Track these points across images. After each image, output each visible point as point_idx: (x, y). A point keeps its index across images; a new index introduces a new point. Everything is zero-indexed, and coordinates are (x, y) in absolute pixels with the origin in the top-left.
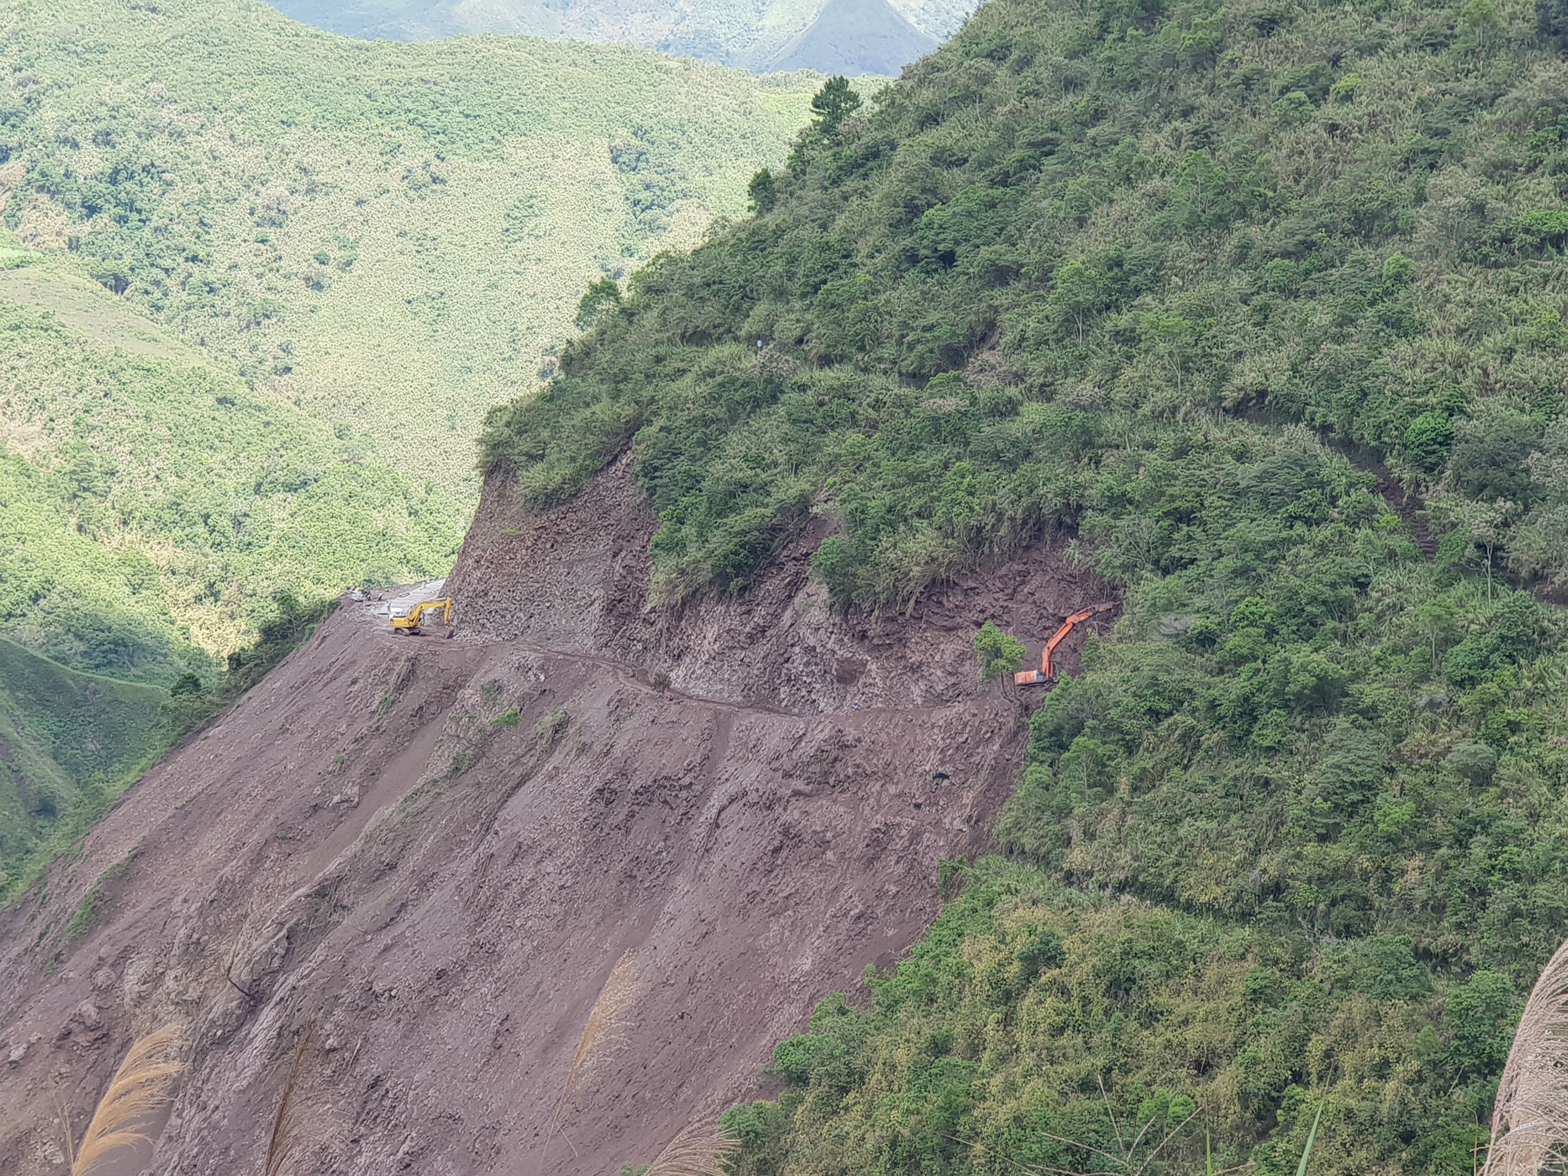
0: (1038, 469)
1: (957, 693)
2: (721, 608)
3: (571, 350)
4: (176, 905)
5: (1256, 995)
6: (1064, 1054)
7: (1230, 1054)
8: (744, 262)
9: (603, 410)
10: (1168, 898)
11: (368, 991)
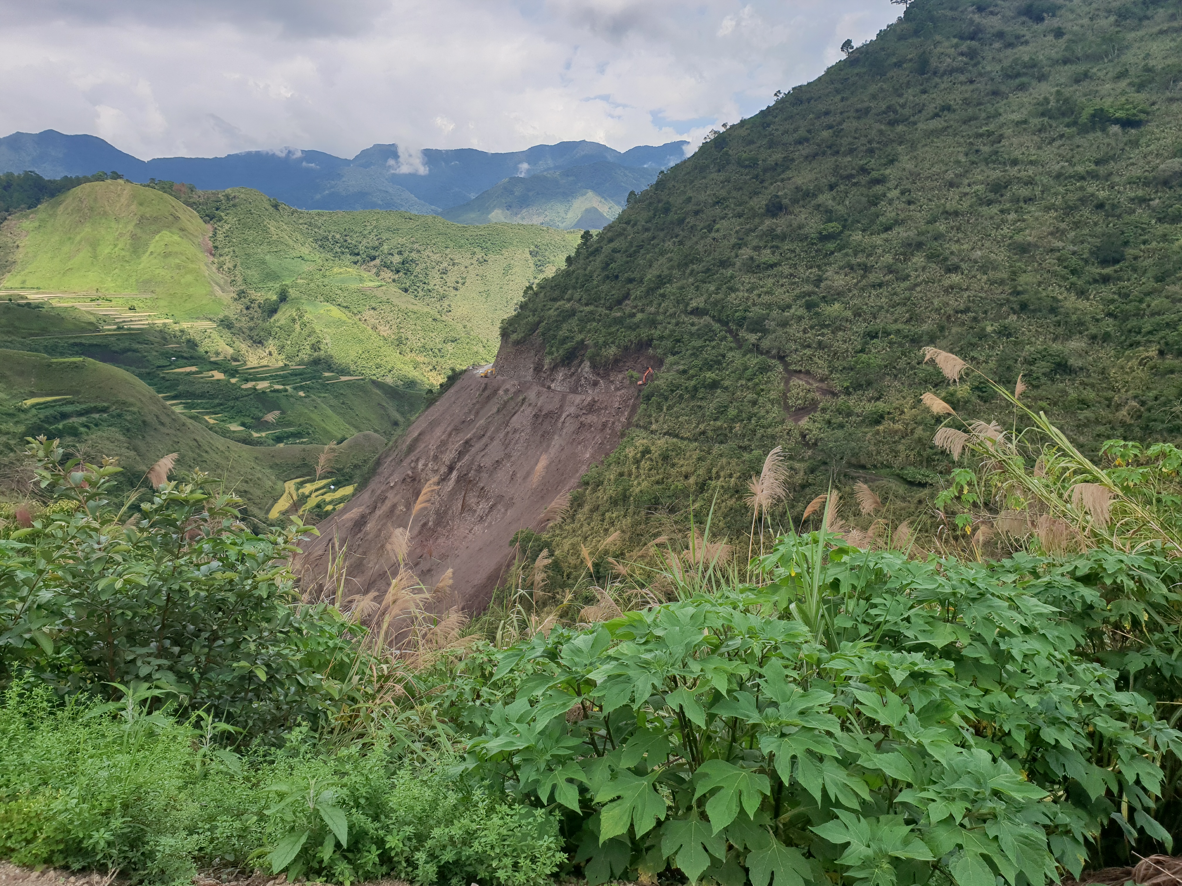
0: (641, 330)
1: (623, 387)
2: (563, 368)
3: (522, 304)
4: (430, 446)
5: (699, 459)
6: (652, 475)
7: (693, 473)
8: (565, 279)
9: (531, 319)
10: (677, 436)
11: (479, 465)
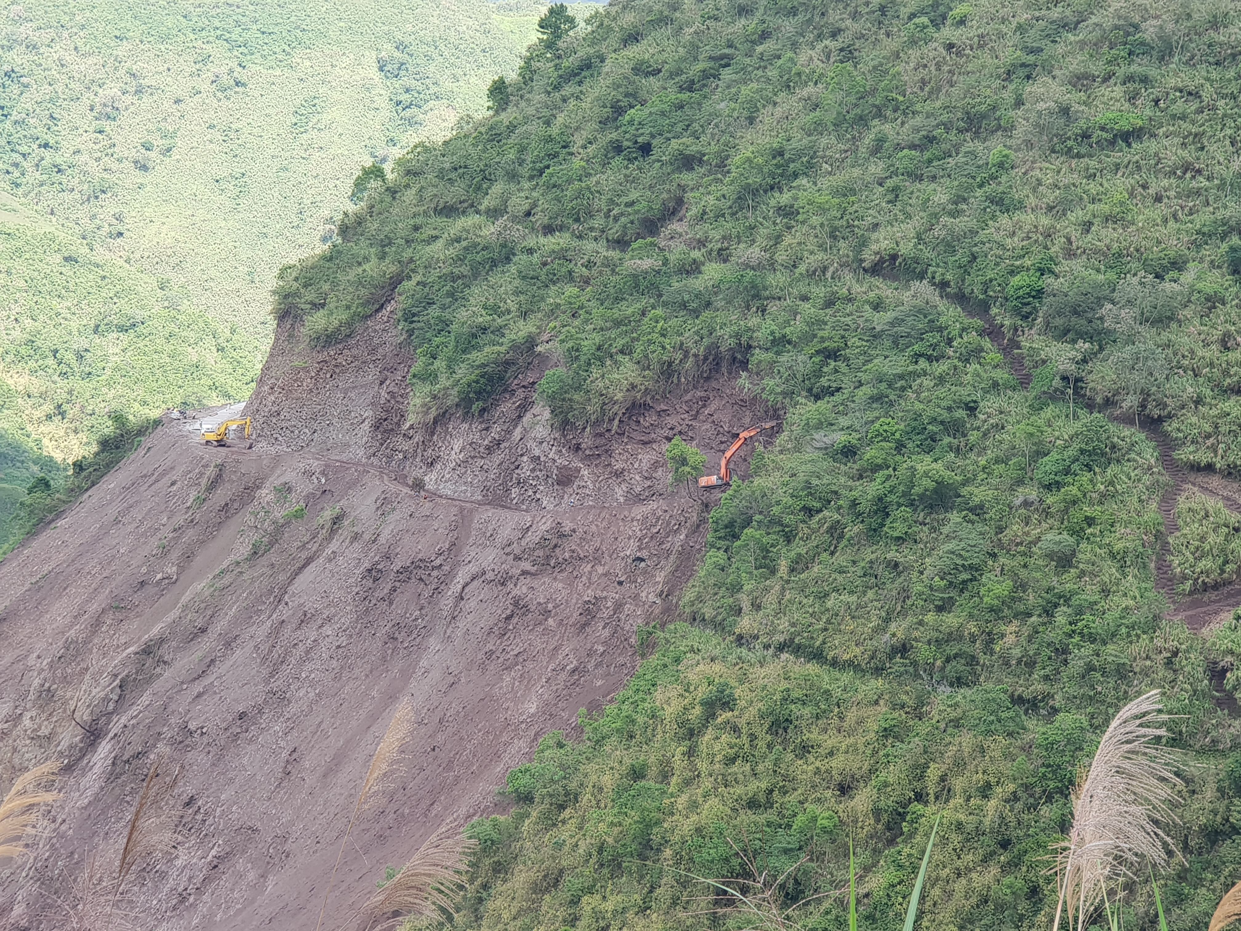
0: (717, 316)
1: (653, 494)
2: (465, 426)
3: (346, 221)
4: (32, 660)
5: (887, 733)
6: (735, 779)
7: (866, 779)
8: (485, 150)
9: (371, 268)
10: (818, 656)
11: (184, 729)
